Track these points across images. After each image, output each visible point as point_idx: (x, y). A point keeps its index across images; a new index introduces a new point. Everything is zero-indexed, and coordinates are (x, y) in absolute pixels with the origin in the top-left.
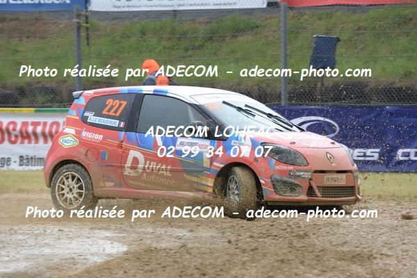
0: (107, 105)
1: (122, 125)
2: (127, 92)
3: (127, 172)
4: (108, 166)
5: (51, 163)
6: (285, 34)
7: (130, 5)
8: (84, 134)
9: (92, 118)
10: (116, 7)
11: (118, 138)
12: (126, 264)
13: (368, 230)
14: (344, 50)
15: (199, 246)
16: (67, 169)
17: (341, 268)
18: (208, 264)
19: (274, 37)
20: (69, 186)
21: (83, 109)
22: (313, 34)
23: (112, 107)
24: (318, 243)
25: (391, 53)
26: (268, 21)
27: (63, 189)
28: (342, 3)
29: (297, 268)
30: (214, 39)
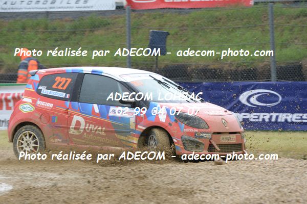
0: (56, 81)
1: (68, 96)
2: (71, 72)
3: (72, 131)
4: (57, 127)
5: (13, 125)
6: (129, 29)
7: (14, 7)
8: (39, 102)
9: (45, 91)
10: (3, 9)
11: (64, 106)
12: (12, 199)
13: (191, 173)
14: (172, 42)
15: (66, 185)
16: (25, 129)
17: (171, 201)
18: (73, 198)
19: (121, 32)
20: (27, 142)
21: (38, 84)
22: (150, 29)
23: (60, 82)
24: (154, 182)
25: (206, 44)
26: (117, 20)
27: (22, 144)
28: (170, 7)
29: (139, 201)
30: (77, 33)
